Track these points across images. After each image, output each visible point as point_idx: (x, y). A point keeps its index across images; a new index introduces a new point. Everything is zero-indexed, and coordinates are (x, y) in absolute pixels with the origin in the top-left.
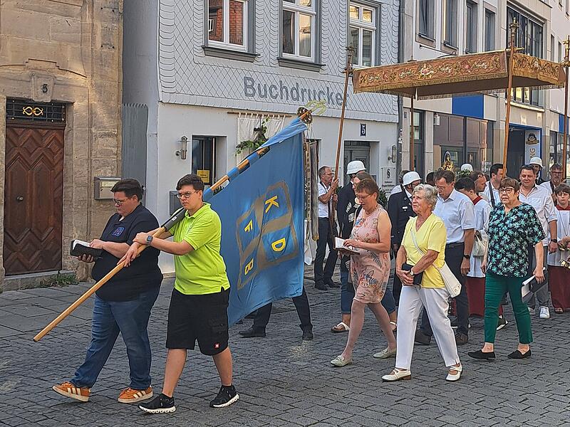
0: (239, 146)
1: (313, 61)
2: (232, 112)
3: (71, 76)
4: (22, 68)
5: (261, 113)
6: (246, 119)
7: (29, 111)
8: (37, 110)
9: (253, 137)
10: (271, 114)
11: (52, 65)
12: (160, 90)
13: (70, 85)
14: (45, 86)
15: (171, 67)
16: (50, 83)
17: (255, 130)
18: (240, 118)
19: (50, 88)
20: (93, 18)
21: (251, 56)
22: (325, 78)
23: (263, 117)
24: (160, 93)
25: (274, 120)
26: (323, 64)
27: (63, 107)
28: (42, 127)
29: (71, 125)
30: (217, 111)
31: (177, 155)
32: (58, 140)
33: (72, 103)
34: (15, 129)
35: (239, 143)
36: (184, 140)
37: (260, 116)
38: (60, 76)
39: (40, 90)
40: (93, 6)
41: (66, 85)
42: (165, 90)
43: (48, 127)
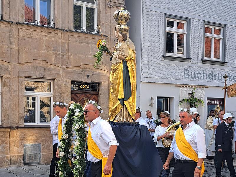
0: (180, 101)
1: (221, 61)
2: (177, 86)
3: (100, 71)
4: (78, 68)
5: (192, 86)
6: (184, 89)
7: (82, 86)
8: (86, 86)
9: (188, 97)
10: (198, 86)
11: (92, 67)
12: (141, 76)
13: (100, 75)
14: (88, 76)
15: (147, 66)
16: (90, 74)
17: (189, 94)
18: (181, 88)
19: (90, 76)
20: (110, 45)
21: (188, 59)
22: (228, 68)
23: (193, 88)
24: (141, 78)
25: (199, 89)
26: (226, 62)
27: (98, 85)
28: (88, 93)
29: (101, 93)
30: (170, 85)
31: (149, 105)
32: (95, 99)
33: (101, 83)
34: (76, 94)
35: (181, 100)
36: (152, 99)
37: (192, 87)
38: (96, 71)
39: (86, 77)
40: (110, 40)
41: (99, 75)
42: (144, 76)
43: (91, 93)
